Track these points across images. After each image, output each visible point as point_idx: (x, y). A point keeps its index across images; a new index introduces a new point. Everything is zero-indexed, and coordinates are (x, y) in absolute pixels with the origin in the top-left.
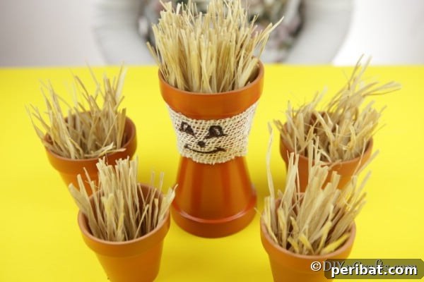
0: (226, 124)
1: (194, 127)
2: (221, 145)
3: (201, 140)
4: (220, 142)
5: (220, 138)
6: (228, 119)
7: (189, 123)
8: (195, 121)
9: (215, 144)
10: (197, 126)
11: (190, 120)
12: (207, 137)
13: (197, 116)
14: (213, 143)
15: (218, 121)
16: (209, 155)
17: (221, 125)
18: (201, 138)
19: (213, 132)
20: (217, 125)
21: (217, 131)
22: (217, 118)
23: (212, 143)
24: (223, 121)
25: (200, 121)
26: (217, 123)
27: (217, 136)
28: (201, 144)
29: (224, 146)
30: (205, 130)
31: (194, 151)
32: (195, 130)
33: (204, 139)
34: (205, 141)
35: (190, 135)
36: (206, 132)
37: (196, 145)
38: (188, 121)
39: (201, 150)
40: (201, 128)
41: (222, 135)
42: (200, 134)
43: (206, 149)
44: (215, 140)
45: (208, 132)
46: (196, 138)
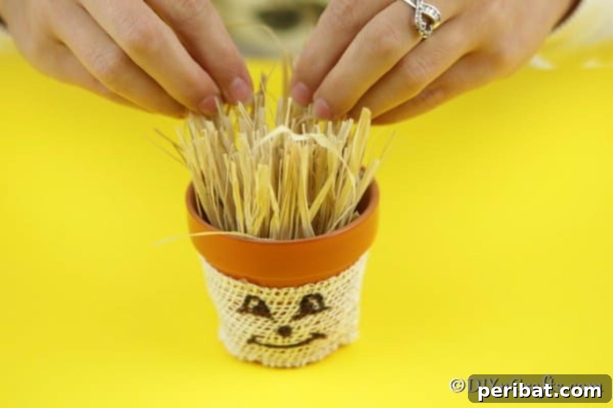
0: (330, 289)
1: (272, 302)
2: (320, 328)
3: (286, 324)
4: (317, 323)
5: (319, 315)
6: (333, 280)
7: (262, 297)
8: (274, 290)
9: (311, 326)
10: (278, 299)
11: (265, 290)
12: (296, 318)
13: (279, 283)
14: (307, 325)
15: (318, 286)
17: (322, 291)
18: (285, 321)
19: (307, 307)
20: (315, 292)
21: (315, 302)
22: (315, 280)
23: (304, 327)
24: (326, 283)
25: (283, 290)
26: (316, 289)
27: (314, 312)
28: (285, 331)
29: (325, 329)
30: (293, 305)
31: (269, 346)
32: (273, 308)
33: (290, 321)
34: (293, 324)
35: (262, 320)
36: (294, 308)
37: (273, 335)
38: (261, 292)
39: (283, 342)
40: (286, 301)
41: (323, 308)
42: (284, 313)
43: (294, 339)
44: (312, 320)
45: (298, 308)
46: (276, 322)
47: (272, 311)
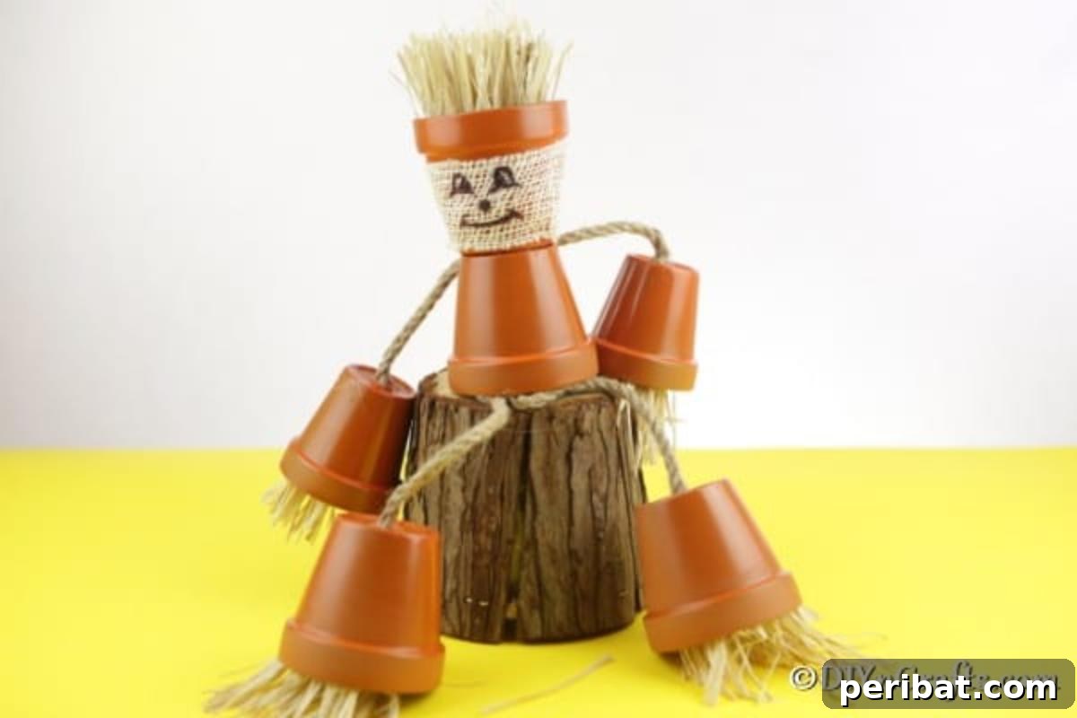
0: (517, 164)
1: (471, 176)
2: (515, 204)
3: (484, 198)
4: (511, 198)
5: (511, 191)
6: (519, 156)
7: (463, 172)
8: (471, 163)
9: (506, 201)
10: (475, 171)
11: (465, 164)
12: (493, 190)
13: (474, 156)
14: (502, 199)
15: (505, 159)
16: (499, 227)
17: (510, 165)
18: (483, 194)
19: (502, 179)
20: (504, 164)
21: (506, 178)
22: (502, 153)
23: (500, 202)
24: (512, 157)
25: (478, 163)
26: (504, 161)
27: (507, 186)
28: (485, 206)
29: (519, 207)
30: (488, 177)
31: (477, 225)
32: (472, 182)
33: (488, 195)
34: (491, 198)
35: (467, 196)
36: (489, 180)
37: (477, 212)
38: (462, 167)
39: (486, 218)
40: (482, 174)
41: (514, 184)
42: (481, 187)
43: (492, 215)
44: (505, 195)
45: (492, 180)
46: (476, 197)
47: (473, 184)
